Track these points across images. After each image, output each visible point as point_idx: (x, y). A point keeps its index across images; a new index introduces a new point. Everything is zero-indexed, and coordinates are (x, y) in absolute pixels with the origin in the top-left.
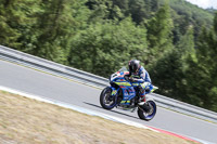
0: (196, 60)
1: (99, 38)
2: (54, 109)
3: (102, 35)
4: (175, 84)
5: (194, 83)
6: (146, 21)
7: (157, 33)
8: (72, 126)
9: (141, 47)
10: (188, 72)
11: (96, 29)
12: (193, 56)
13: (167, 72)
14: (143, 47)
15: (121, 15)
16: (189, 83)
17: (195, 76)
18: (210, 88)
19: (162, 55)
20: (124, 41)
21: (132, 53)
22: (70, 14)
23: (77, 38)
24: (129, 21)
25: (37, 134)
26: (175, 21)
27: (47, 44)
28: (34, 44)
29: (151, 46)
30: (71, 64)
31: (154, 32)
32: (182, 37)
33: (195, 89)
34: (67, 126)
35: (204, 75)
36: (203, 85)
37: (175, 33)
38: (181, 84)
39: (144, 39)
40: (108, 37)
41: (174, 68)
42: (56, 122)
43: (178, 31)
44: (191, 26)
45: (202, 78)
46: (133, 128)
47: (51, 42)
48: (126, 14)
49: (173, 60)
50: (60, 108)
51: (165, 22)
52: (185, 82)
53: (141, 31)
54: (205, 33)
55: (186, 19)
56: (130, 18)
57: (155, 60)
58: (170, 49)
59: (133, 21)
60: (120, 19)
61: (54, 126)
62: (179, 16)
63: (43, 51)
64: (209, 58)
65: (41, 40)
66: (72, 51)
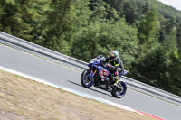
0: (177, 57)
1: (98, 35)
2: (58, 92)
3: (100, 32)
4: (159, 75)
5: (175, 76)
6: (138, 22)
7: (146, 33)
8: (72, 107)
9: (132, 43)
10: (171, 66)
11: (96, 27)
12: (176, 53)
13: (153, 65)
14: (134, 43)
15: (117, 16)
16: (171, 76)
17: (176, 70)
19: (149, 51)
20: (118, 38)
21: (124, 48)
22: (74, 14)
23: (79, 33)
24: (123, 22)
25: (42, 112)
26: (162, 23)
27: (55, 37)
28: (44, 37)
29: (141, 43)
30: (73, 55)
31: (143, 31)
32: (167, 37)
33: (176, 80)
34: (68, 106)
37: (161, 33)
38: (164, 76)
39: (135, 37)
40: (105, 34)
41: (159, 62)
42: (59, 103)
43: (164, 32)
44: (175, 28)
46: (123, 111)
47: (58, 36)
48: (121, 16)
49: (159, 55)
50: (63, 92)
51: (153, 23)
52: (167, 74)
53: (133, 30)
55: (171, 22)
56: (124, 19)
57: (143, 55)
58: (156, 46)
59: (127, 21)
60: (116, 20)
61: (57, 106)
62: (165, 20)
63: (51, 43)
65: (50, 34)
66: (75, 45)
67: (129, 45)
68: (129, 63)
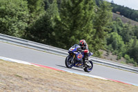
0: (60, 20)
4: (47, 35)
5: (60, 34)
7: (34, 4)
9: (25, 13)
10: (55, 27)
12: (58, 17)
13: (42, 28)
16: (57, 34)
17: (60, 30)
18: (70, 37)
19: (38, 17)
20: (13, 10)
21: (19, 17)
29: (31, 12)
31: (32, 3)
32: (50, 5)
33: (61, 38)
35: (66, 29)
36: (66, 35)
37: (46, 3)
38: (52, 35)
39: (26, 8)
40: (3, 7)
41: (46, 25)
43: (48, 1)
45: (65, 31)
46: (22, 65)
49: (45, 20)
52: (54, 34)
53: (24, 2)
54: (65, 2)
58: (43, 13)
64: (68, 18)
67: (23, 15)
68: (24, 28)
